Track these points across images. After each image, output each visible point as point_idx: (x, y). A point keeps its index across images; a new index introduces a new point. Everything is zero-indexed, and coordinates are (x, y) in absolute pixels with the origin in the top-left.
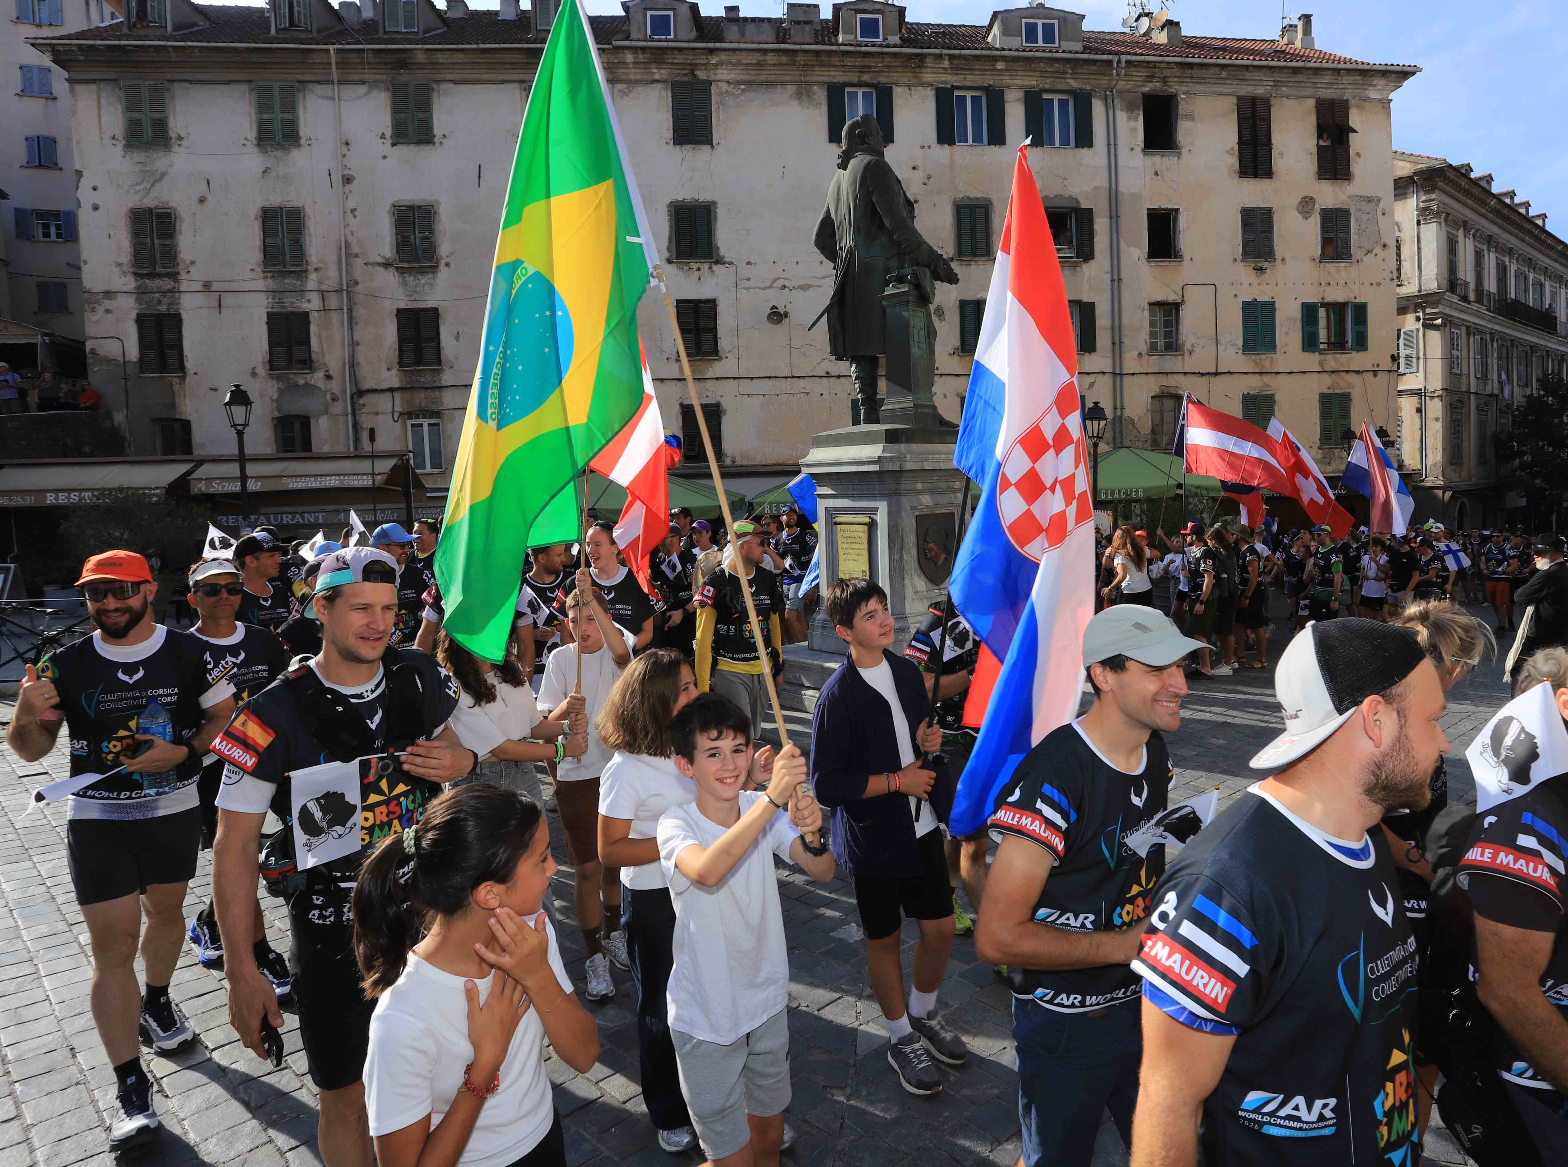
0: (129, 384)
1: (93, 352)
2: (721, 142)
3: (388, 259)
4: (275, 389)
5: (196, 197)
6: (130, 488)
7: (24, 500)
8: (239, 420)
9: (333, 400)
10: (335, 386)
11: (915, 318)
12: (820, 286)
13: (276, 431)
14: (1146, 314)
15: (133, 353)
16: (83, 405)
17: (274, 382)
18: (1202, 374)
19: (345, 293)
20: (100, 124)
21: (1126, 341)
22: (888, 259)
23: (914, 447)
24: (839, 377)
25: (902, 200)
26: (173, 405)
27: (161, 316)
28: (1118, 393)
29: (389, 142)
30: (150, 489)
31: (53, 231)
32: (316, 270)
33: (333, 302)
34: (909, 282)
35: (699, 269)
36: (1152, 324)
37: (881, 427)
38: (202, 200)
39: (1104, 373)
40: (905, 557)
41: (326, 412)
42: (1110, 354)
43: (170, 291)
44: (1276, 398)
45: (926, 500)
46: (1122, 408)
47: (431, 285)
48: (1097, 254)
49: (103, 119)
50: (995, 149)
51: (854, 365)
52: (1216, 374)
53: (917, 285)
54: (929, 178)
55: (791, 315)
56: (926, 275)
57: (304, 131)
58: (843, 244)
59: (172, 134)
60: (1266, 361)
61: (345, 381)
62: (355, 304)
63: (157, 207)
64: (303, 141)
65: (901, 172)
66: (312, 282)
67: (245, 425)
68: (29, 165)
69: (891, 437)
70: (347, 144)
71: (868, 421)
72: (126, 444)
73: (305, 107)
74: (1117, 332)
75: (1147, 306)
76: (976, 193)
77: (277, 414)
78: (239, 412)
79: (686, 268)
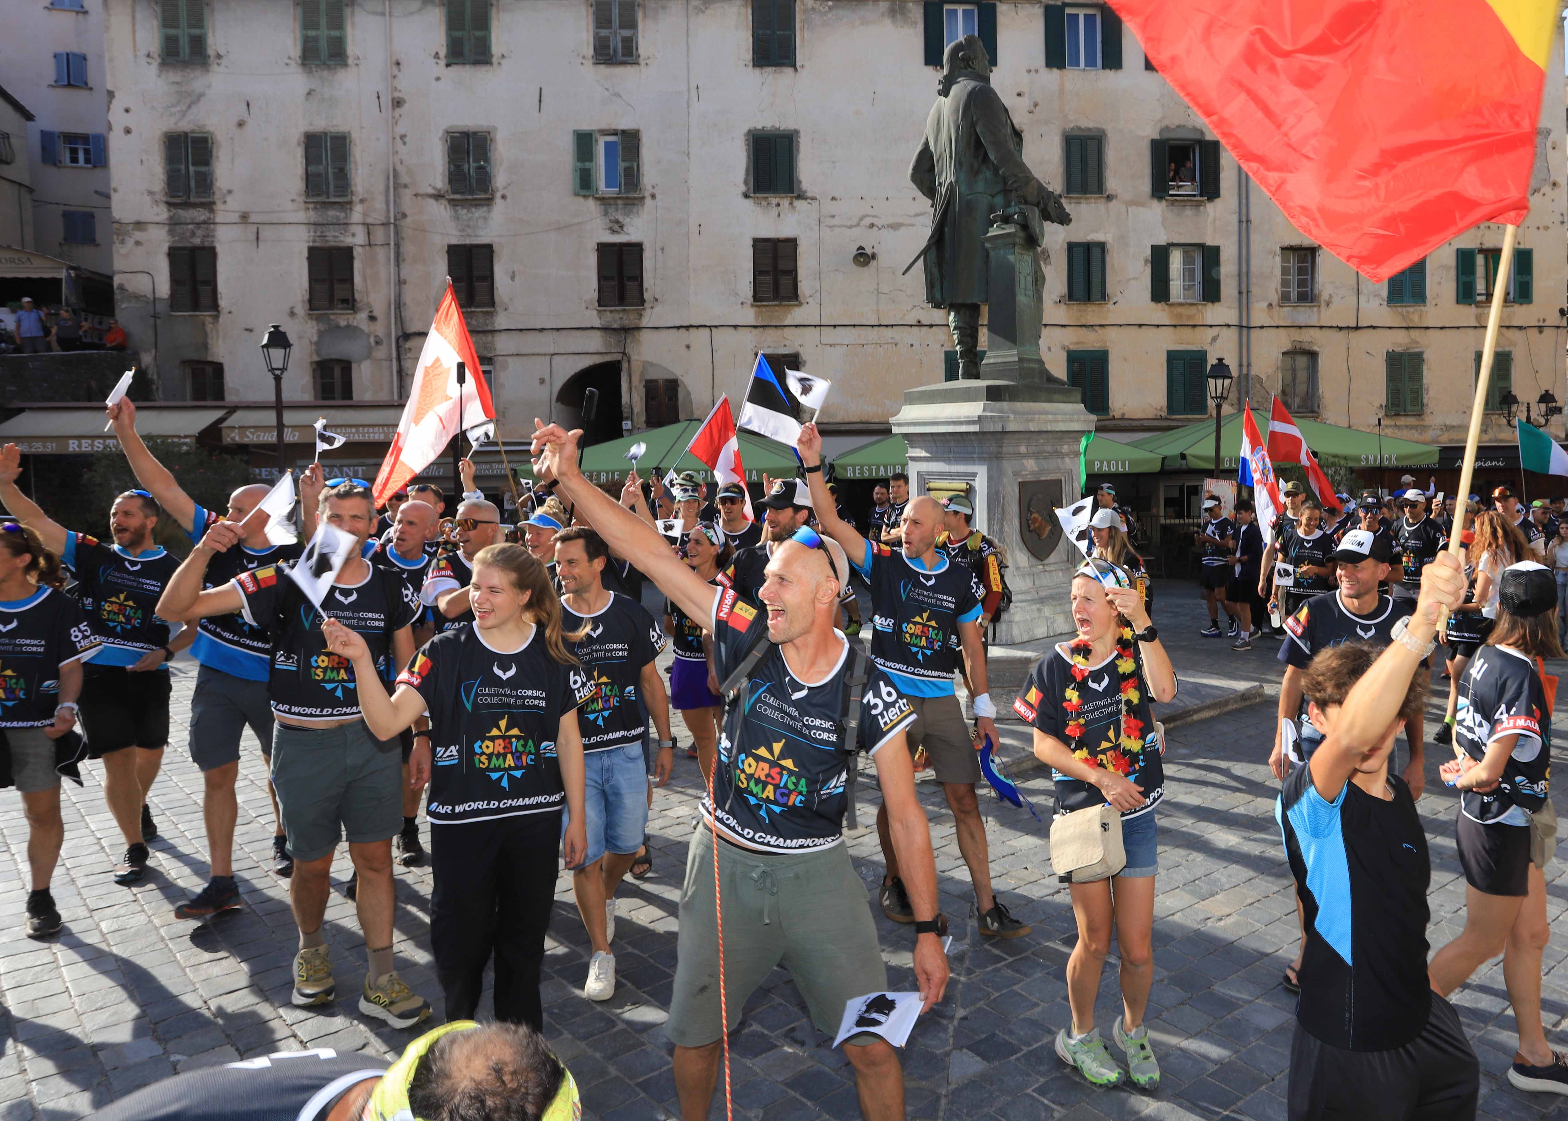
0: (158, 321)
1: (121, 287)
2: (806, 64)
3: (439, 190)
4: (315, 331)
5: (236, 120)
6: (159, 436)
7: (44, 447)
8: (278, 363)
9: (377, 343)
10: (379, 329)
11: (1021, 261)
12: (912, 225)
13: (314, 377)
14: (1278, 259)
15: (164, 289)
16: (109, 345)
17: (314, 323)
18: (1341, 328)
19: (392, 227)
20: (134, 40)
21: (1254, 289)
22: (993, 196)
23: (1019, 406)
24: (931, 326)
25: (1009, 130)
26: (205, 346)
27: (194, 249)
28: (1244, 349)
29: (443, 63)
30: (179, 437)
31: (81, 156)
32: (362, 201)
33: (379, 236)
34: (1016, 223)
35: (778, 205)
36: (1285, 271)
37: (981, 383)
38: (241, 124)
39: (1229, 326)
40: (1006, 528)
41: (369, 356)
42: (1236, 304)
43: (204, 222)
44: (1425, 356)
45: (1031, 464)
46: (1249, 365)
47: (485, 218)
48: (1223, 192)
49: (138, 35)
50: (1110, 74)
51: (952, 314)
52: (1357, 328)
53: (1025, 226)
54: (1036, 105)
55: (881, 257)
56: (1034, 214)
57: (351, 49)
58: (943, 179)
59: (211, 52)
60: (1414, 314)
61: (390, 323)
62: (403, 239)
63: (193, 132)
64: (350, 61)
65: (1007, 98)
66: (357, 214)
67: (283, 369)
68: (57, 84)
69: (993, 394)
70: (398, 64)
71: (968, 375)
72: (154, 387)
73: (353, 24)
74: (1244, 279)
75: (1279, 251)
76: (1087, 122)
77: (316, 358)
78: (277, 354)
79: (764, 203)
